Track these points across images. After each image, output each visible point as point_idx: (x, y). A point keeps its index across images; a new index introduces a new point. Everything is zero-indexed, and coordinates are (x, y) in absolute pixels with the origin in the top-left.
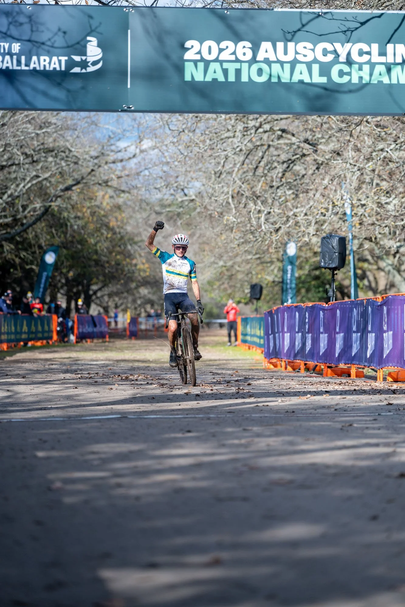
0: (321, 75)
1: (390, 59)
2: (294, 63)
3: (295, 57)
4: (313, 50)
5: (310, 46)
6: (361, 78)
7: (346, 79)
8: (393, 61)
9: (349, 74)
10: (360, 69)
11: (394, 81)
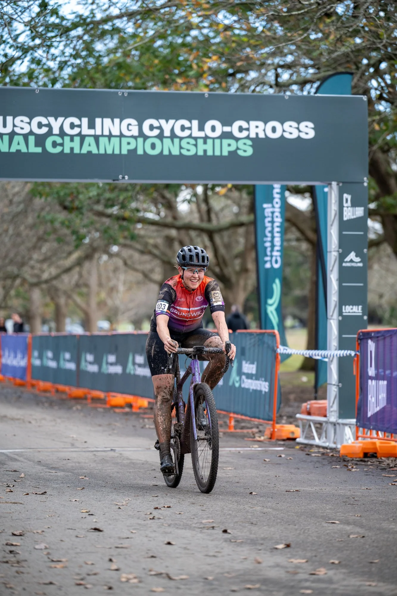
0: (37, 145)
1: (99, 132)
2: (12, 135)
3: (13, 129)
4: (29, 123)
5: (26, 119)
6: (72, 149)
7: (58, 149)
8: (100, 133)
9: (62, 145)
10: (72, 140)
11: (102, 151)
